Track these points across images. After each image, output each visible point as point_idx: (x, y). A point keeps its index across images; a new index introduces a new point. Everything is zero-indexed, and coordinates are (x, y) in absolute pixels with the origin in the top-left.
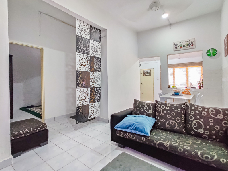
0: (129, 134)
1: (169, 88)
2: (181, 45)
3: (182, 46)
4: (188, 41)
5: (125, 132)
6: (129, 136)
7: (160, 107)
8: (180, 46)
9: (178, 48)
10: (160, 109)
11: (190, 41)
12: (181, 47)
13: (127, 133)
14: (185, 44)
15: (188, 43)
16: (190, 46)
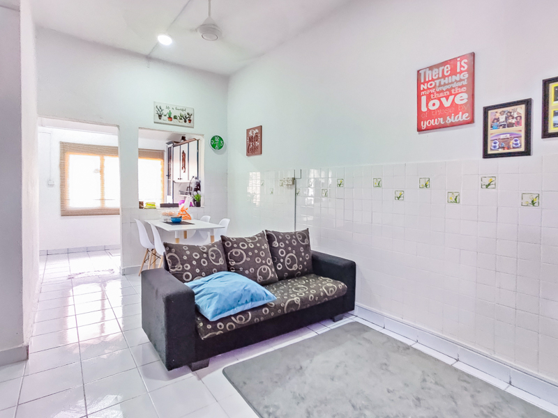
0: (238, 317)
1: (140, 208)
2: (170, 113)
3: (172, 116)
4: (183, 110)
5: (228, 318)
6: (238, 322)
7: (238, 247)
8: (168, 116)
9: (165, 118)
10: (239, 251)
11: (187, 111)
12: (170, 118)
13: (233, 318)
14: (178, 113)
15: (184, 113)
16: (185, 121)
